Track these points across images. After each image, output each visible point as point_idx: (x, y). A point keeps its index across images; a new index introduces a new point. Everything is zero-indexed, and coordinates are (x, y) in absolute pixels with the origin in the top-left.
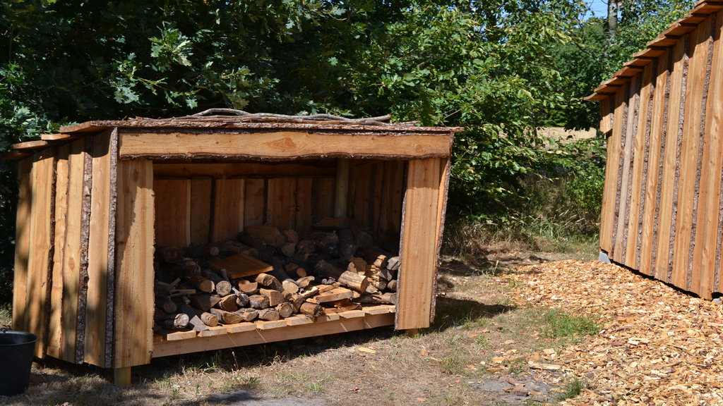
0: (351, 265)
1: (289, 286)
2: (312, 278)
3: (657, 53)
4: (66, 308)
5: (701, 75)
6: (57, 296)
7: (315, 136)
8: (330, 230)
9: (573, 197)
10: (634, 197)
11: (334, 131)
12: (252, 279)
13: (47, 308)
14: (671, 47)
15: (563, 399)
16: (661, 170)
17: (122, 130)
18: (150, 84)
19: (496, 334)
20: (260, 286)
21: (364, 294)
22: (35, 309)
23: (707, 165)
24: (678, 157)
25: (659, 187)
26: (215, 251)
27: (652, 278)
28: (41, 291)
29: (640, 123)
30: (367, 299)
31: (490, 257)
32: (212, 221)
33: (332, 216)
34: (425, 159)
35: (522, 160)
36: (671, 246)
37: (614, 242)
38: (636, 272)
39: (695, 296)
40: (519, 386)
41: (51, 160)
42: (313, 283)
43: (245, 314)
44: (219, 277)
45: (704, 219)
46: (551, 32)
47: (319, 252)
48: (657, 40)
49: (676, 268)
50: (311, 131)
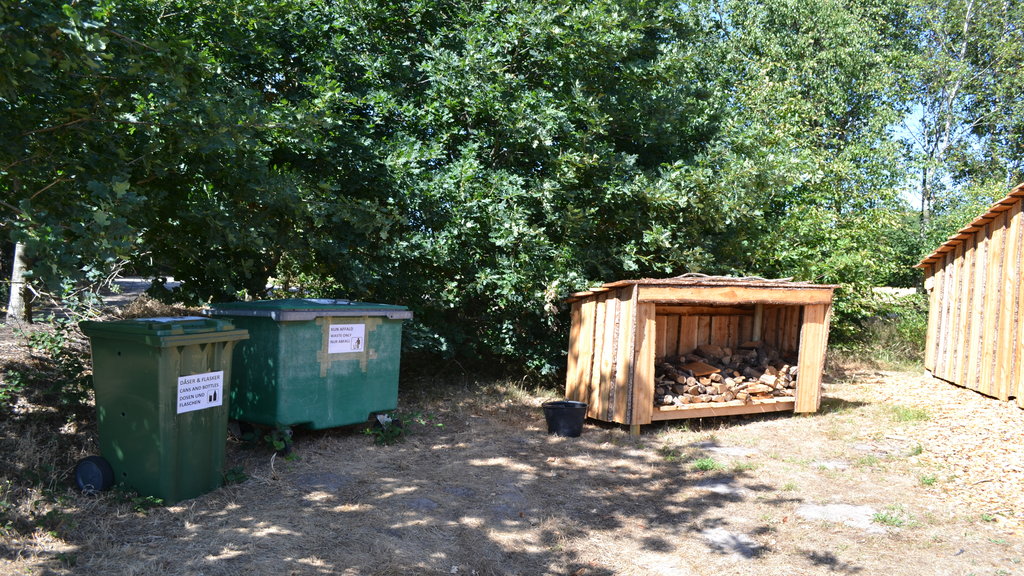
0: (767, 370)
1: (729, 382)
2: (744, 378)
3: (966, 237)
4: (602, 389)
5: (998, 251)
6: (596, 382)
7: (749, 289)
8: (752, 349)
9: (901, 335)
10: (951, 333)
11: (760, 287)
12: (707, 377)
13: (590, 389)
14: (976, 233)
15: (911, 456)
16: (970, 314)
17: (640, 285)
18: (643, 259)
19: (861, 418)
20: (712, 381)
21: (775, 389)
22: (583, 388)
23: (1003, 312)
24: (983, 306)
25: (969, 326)
26: (683, 359)
27: (964, 388)
28: (586, 379)
29: (954, 283)
30: (777, 392)
31: (847, 373)
32: (678, 342)
33: (751, 341)
34: (815, 305)
35: (867, 308)
36: (978, 366)
37: (936, 364)
38: (952, 384)
39: (996, 398)
40: (881, 448)
41: (594, 302)
42: (744, 381)
43: (704, 397)
44: (688, 375)
45: (1002, 347)
46: (887, 222)
47: (745, 362)
48: (966, 228)
49: (982, 380)
50: (746, 287)
